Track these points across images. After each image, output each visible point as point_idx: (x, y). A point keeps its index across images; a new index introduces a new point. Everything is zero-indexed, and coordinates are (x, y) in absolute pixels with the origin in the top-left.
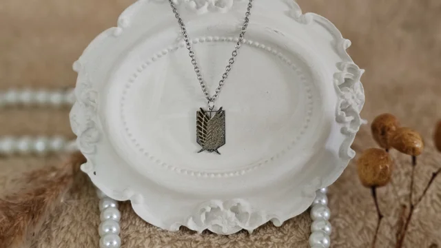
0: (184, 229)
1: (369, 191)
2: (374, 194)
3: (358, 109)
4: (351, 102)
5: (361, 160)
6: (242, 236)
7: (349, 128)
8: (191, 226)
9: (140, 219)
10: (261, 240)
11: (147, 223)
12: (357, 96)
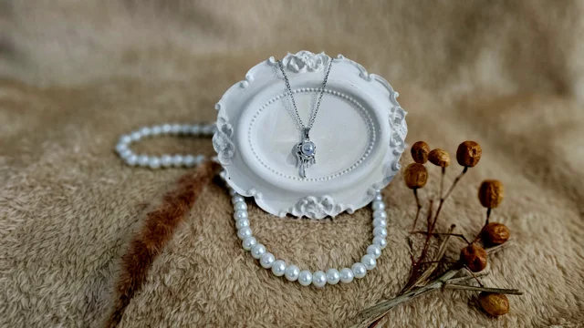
0: (289, 215)
1: (412, 190)
2: (415, 193)
3: (403, 138)
4: (399, 133)
5: (407, 170)
6: (328, 220)
7: (398, 151)
8: (294, 213)
9: (260, 209)
10: (341, 222)
11: (265, 212)
12: (403, 130)
